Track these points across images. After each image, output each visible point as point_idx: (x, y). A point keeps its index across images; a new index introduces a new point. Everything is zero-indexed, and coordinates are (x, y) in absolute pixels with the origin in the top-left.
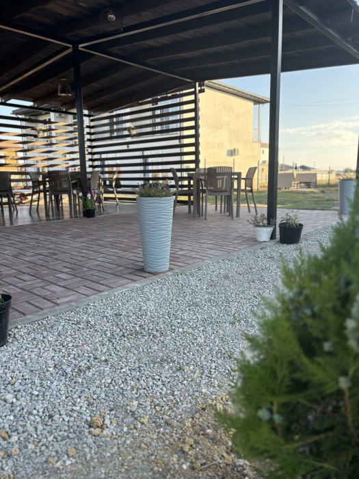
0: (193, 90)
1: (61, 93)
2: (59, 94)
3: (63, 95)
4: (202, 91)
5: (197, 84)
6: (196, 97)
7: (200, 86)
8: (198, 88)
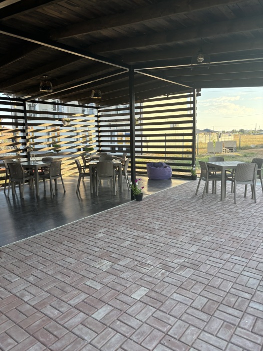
0: (192, 93)
1: (94, 96)
2: (93, 98)
3: (94, 98)
4: (199, 95)
5: (196, 90)
6: (194, 99)
7: (198, 91)
8: (196, 93)
